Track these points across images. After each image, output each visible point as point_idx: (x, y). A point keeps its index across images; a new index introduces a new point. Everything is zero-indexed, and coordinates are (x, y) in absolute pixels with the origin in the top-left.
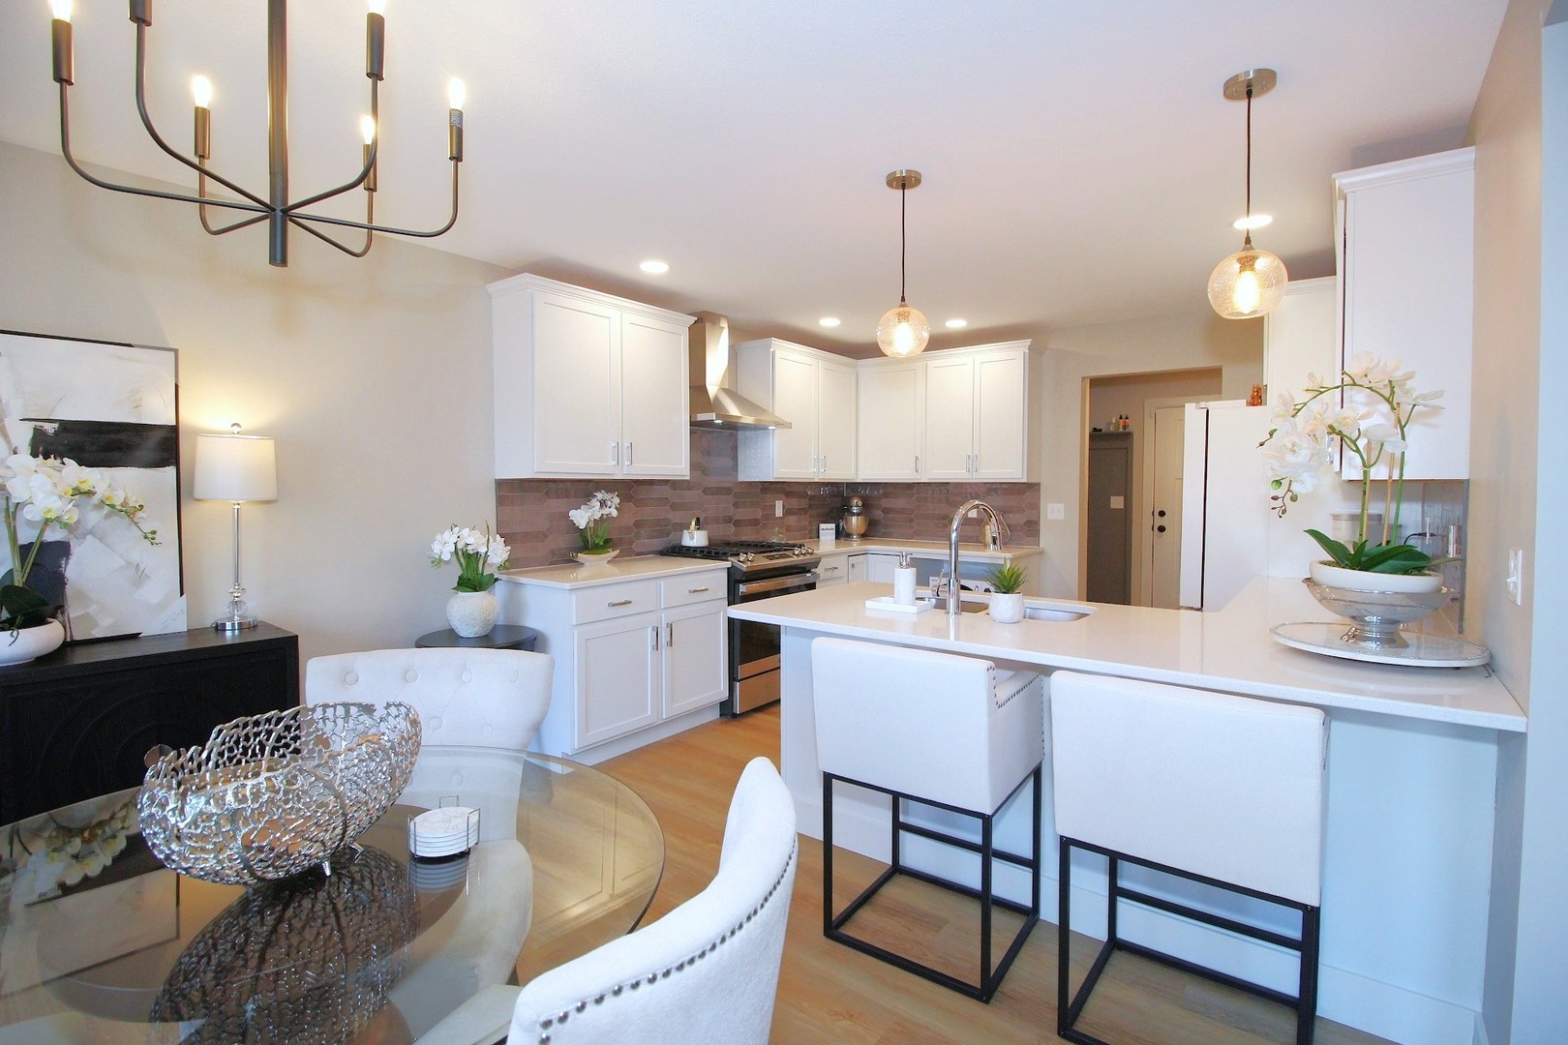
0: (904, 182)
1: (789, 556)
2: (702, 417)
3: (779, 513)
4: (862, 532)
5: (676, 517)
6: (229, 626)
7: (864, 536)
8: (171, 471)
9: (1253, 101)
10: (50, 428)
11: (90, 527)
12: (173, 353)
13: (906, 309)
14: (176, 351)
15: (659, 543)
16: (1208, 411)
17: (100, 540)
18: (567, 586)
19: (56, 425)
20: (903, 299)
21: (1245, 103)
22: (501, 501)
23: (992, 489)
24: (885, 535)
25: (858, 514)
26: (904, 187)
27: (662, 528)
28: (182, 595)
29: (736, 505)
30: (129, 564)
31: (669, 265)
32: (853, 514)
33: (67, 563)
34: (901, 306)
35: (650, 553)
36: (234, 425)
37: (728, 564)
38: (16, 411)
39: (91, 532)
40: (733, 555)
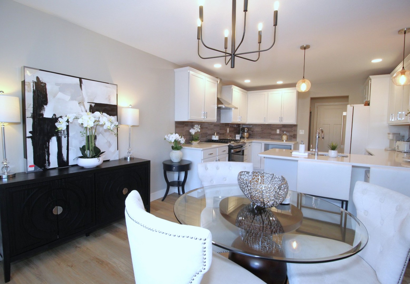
0: (305, 48)
1: (238, 143)
2: (220, 106)
3: (228, 131)
4: (247, 137)
5: (209, 132)
6: (129, 158)
7: (248, 138)
8: (116, 117)
9: (406, 34)
10: (93, 105)
11: (100, 131)
12: (116, 86)
13: (304, 80)
14: (117, 85)
15: (205, 139)
16: (353, 107)
17: (102, 135)
18: (202, 149)
19: (94, 104)
20: (304, 77)
21: (404, 35)
22: (176, 127)
23: (284, 126)
24: (252, 138)
25: (246, 132)
26: (305, 49)
27: (206, 135)
28: (118, 150)
29: (220, 129)
30: (108, 141)
31: (222, 66)
32: (245, 132)
33: (96, 141)
34: (303, 79)
35: (203, 141)
36: (130, 105)
37: (228, 144)
38: (86, 100)
39: (101, 133)
40: (229, 142)
